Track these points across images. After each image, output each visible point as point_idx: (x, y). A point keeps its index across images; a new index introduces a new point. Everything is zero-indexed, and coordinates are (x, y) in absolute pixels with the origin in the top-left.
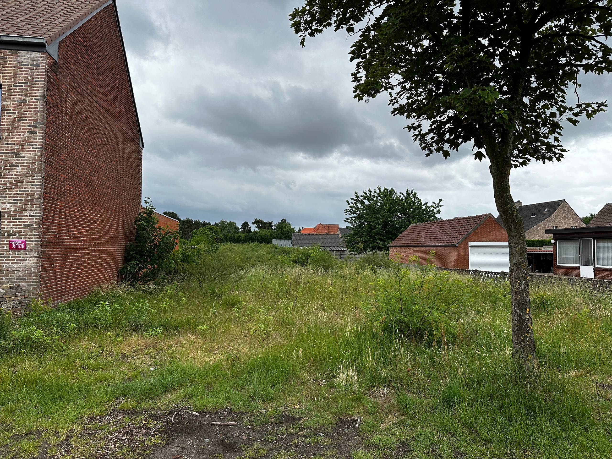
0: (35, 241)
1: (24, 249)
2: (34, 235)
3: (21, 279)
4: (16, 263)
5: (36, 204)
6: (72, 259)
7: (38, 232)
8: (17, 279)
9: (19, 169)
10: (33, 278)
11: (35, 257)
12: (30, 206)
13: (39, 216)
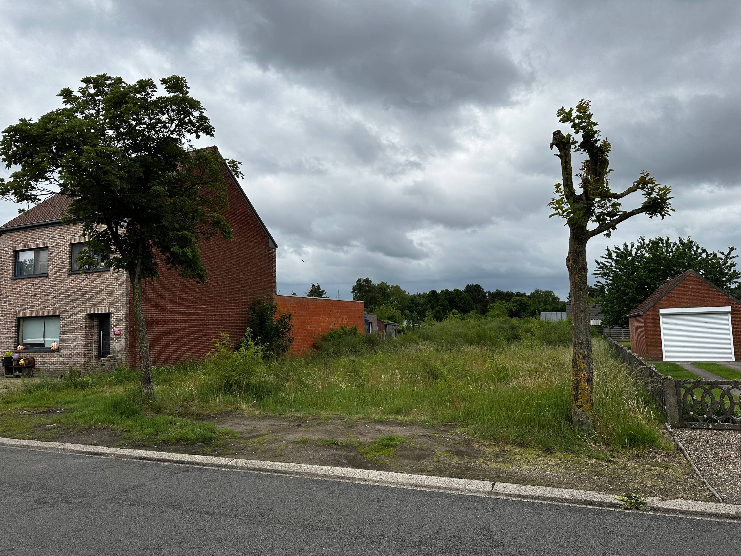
0: (124, 329)
1: (120, 334)
2: (124, 326)
3: (118, 352)
4: (116, 343)
5: (124, 307)
6: (165, 340)
7: (126, 324)
8: (117, 352)
9: (117, 287)
10: (123, 352)
11: (124, 339)
12: (122, 308)
13: (126, 314)
